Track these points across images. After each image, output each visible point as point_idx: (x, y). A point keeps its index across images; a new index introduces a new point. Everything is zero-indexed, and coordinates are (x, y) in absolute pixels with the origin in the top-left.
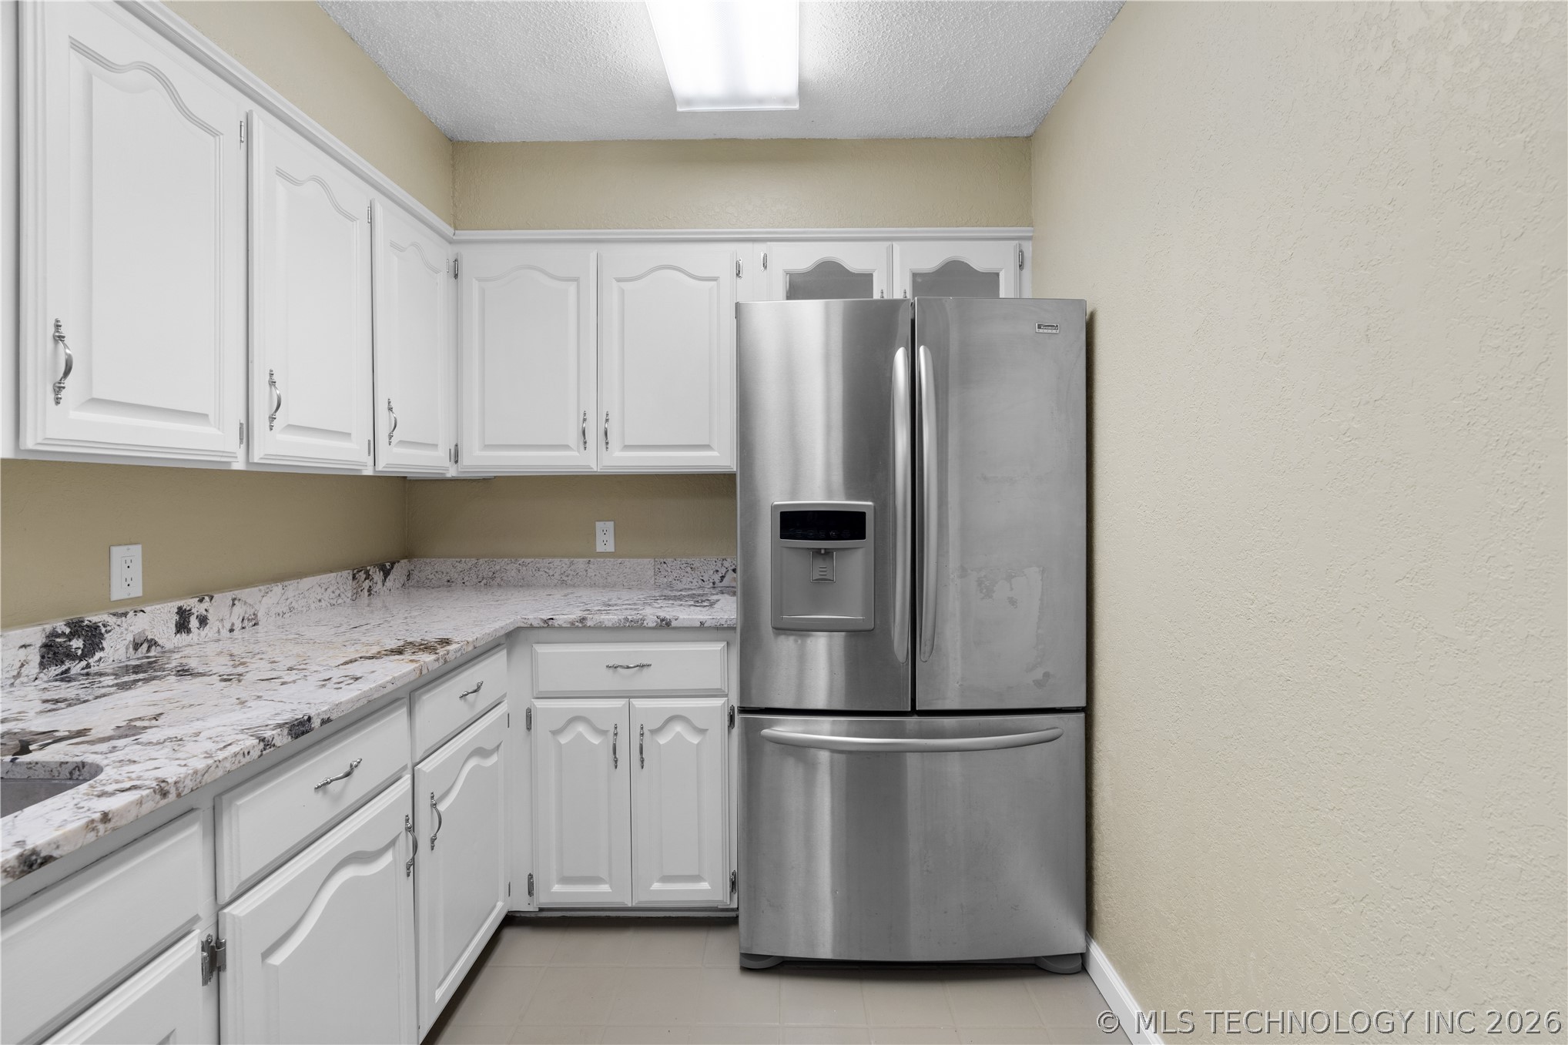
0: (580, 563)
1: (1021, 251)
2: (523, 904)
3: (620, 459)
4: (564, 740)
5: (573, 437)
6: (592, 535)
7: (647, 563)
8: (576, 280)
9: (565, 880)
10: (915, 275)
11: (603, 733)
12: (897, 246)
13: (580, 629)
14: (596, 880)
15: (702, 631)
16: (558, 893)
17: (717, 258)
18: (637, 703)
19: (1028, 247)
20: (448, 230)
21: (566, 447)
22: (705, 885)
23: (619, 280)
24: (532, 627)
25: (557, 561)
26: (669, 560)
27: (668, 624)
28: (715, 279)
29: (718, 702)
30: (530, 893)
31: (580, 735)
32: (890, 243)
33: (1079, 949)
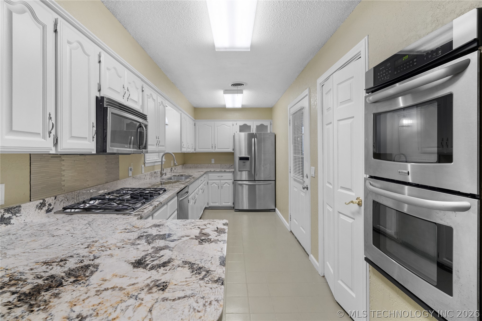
0: (210, 165)
1: (271, 123)
2: (207, 206)
3: (217, 150)
4: (212, 185)
5: (211, 147)
6: (211, 161)
7: (219, 165)
8: (211, 126)
9: (212, 203)
10: (257, 126)
11: (217, 185)
12: (254, 122)
13: (214, 172)
14: (216, 203)
15: (229, 172)
16: (211, 204)
17: (230, 123)
18: (221, 181)
19: (272, 122)
20: (194, 120)
21: (210, 149)
22: (230, 204)
23: (217, 126)
24: (208, 171)
25: (206, 164)
26: (222, 164)
27: (225, 171)
28: (230, 126)
29: (231, 181)
30: (208, 205)
31: (214, 185)
32: (253, 122)
33: (274, 208)
